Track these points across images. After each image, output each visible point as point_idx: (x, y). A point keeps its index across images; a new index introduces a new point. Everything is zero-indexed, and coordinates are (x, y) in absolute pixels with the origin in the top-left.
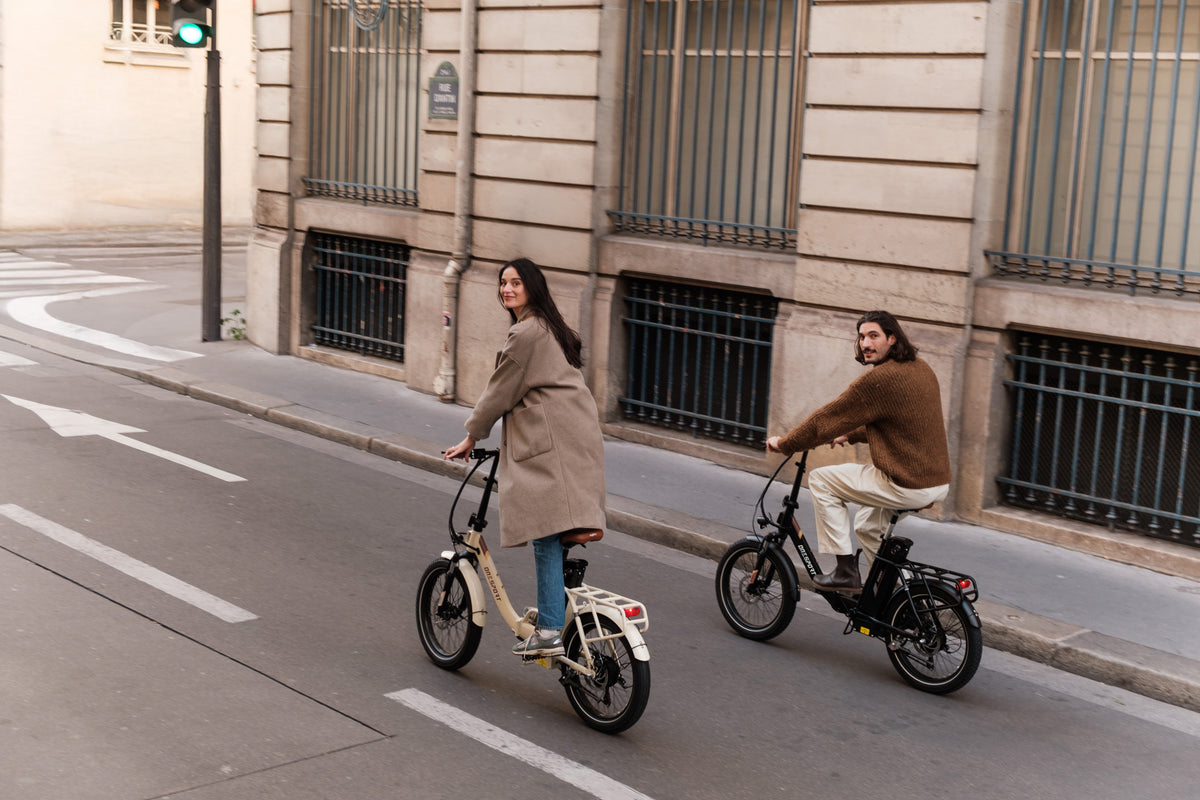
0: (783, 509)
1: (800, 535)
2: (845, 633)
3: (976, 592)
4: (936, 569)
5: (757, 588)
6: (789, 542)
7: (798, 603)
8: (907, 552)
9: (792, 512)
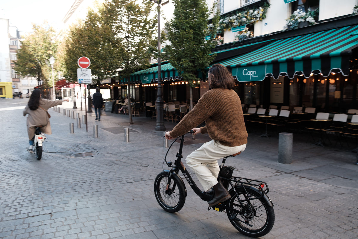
0: (176, 159)
1: (184, 169)
2: (208, 210)
3: (268, 189)
4: (247, 180)
5: (169, 192)
6: (180, 172)
7: (186, 198)
8: (232, 173)
9: (180, 160)
